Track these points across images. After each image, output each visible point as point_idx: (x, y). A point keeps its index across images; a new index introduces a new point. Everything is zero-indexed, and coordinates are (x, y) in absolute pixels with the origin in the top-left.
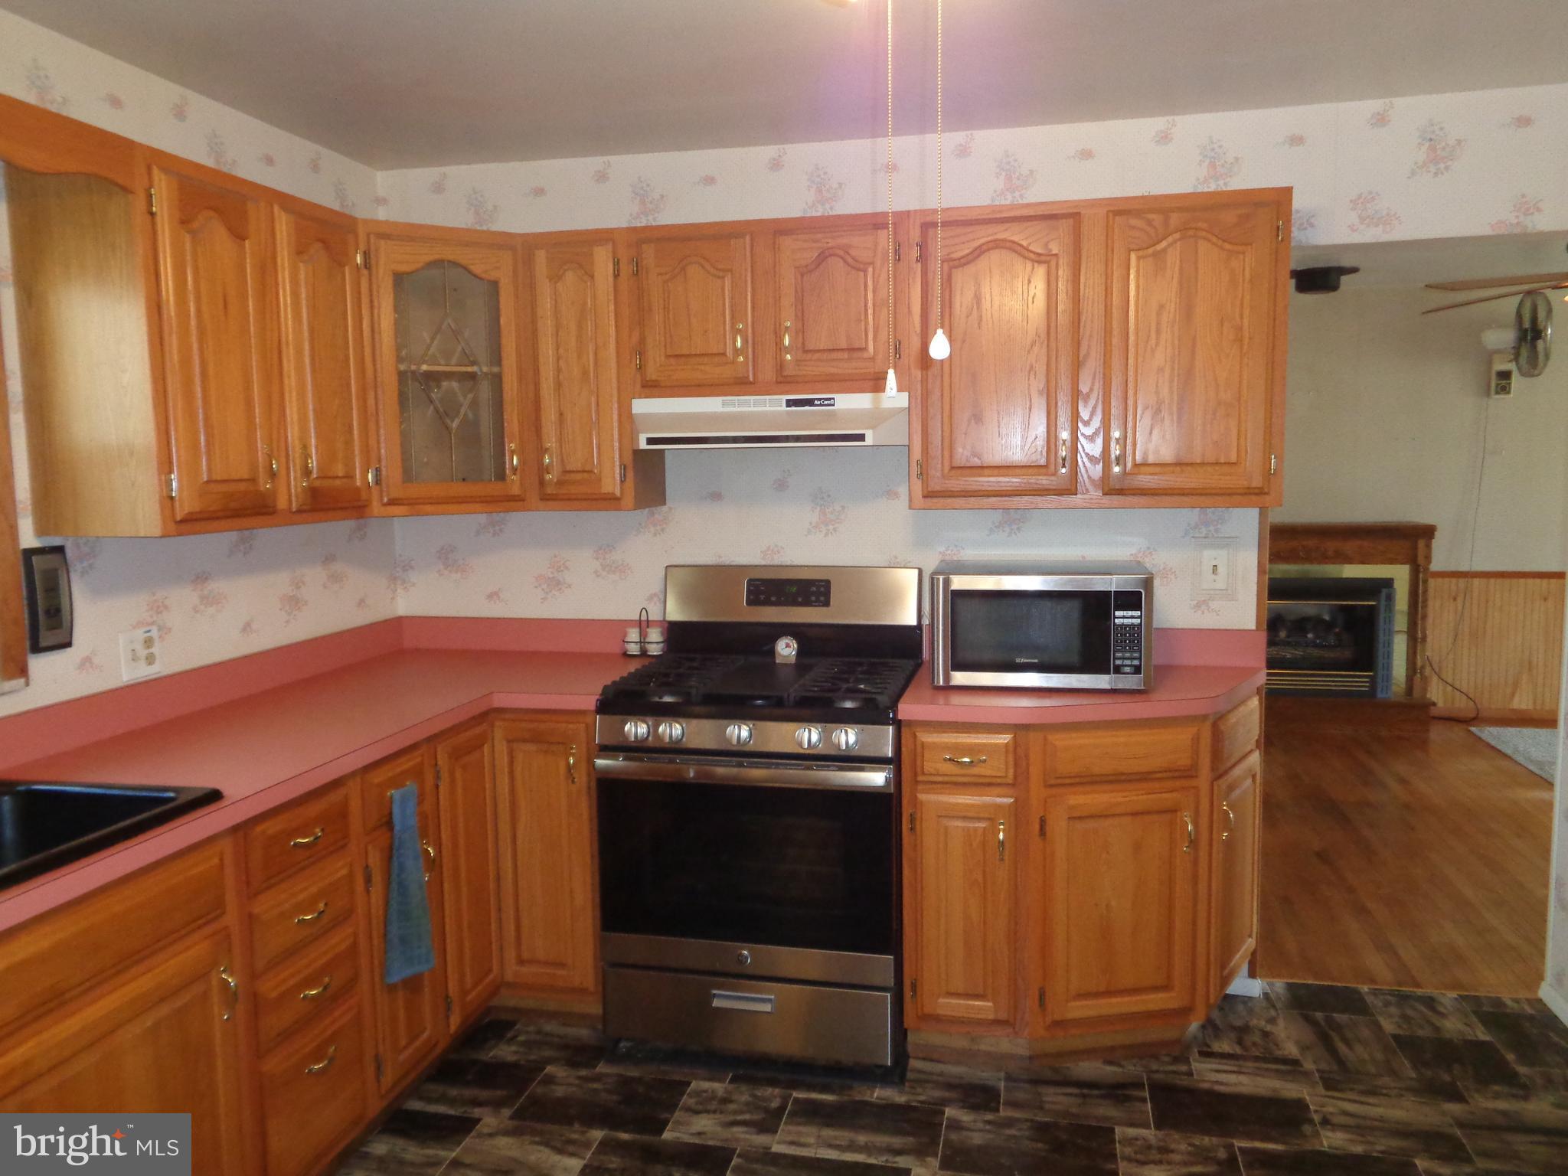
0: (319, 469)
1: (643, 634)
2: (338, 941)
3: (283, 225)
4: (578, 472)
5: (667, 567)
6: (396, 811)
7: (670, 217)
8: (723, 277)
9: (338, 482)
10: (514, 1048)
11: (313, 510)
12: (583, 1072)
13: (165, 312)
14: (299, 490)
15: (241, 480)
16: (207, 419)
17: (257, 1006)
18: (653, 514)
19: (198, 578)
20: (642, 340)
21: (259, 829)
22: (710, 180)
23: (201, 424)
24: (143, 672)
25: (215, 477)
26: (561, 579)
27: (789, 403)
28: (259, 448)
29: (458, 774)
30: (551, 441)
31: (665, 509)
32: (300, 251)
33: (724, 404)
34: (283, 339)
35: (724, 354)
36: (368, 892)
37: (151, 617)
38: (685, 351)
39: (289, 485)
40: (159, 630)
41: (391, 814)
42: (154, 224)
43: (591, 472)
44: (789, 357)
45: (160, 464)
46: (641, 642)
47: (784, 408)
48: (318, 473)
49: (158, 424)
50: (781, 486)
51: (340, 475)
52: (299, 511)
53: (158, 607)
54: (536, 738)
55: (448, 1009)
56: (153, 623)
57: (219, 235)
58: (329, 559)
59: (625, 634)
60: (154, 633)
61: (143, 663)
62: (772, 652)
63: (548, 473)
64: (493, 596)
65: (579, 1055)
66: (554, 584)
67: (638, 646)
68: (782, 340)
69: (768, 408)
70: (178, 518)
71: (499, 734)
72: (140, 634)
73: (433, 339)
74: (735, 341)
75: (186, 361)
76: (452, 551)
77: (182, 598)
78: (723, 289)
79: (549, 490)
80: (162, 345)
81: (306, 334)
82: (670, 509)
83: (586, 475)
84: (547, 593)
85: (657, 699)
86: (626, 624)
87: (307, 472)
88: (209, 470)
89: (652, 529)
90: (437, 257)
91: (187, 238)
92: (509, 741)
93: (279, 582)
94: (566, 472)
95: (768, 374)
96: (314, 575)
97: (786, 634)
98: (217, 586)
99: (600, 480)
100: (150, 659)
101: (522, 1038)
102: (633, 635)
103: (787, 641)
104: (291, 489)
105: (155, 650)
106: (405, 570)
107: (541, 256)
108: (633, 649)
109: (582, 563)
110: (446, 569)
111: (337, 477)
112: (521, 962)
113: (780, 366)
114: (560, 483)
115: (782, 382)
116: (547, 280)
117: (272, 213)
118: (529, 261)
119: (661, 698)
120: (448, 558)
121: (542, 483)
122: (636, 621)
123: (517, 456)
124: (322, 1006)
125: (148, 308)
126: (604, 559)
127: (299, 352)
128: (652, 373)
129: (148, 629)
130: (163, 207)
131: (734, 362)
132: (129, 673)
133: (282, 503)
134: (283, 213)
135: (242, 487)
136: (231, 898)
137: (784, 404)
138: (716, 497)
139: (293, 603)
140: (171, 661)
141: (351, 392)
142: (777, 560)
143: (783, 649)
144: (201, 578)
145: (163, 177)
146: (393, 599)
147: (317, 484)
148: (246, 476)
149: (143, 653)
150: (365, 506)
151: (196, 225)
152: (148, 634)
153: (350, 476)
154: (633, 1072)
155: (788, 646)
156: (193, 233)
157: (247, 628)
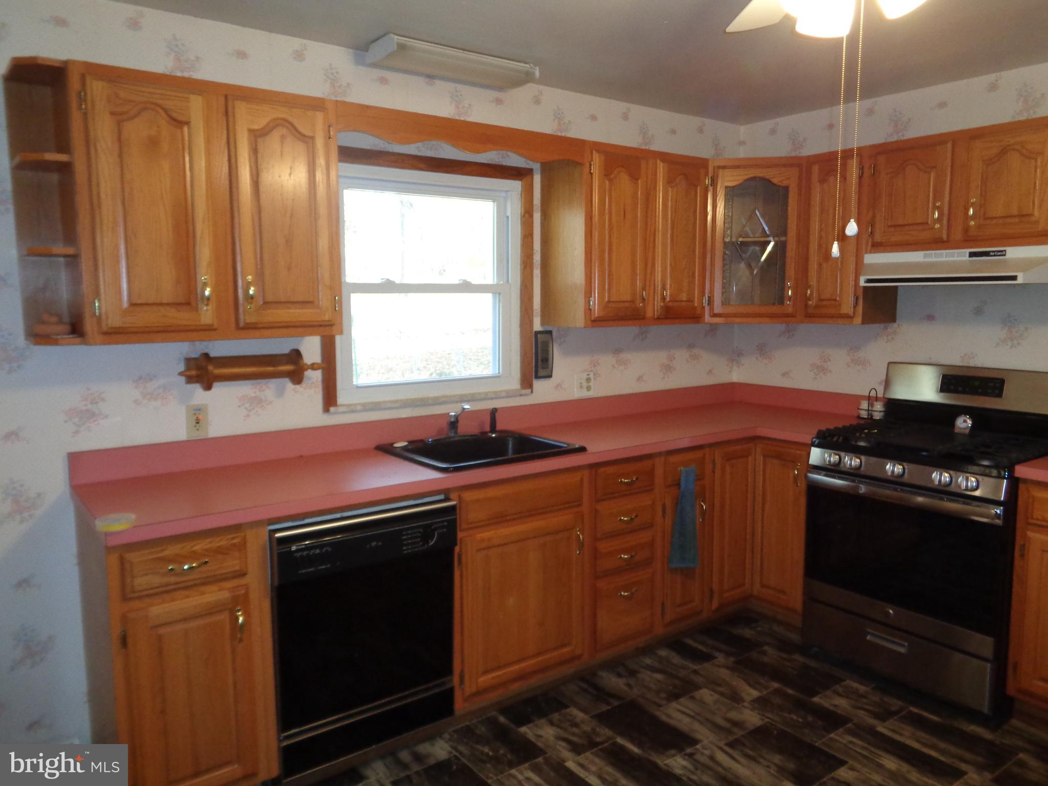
0: (671, 296)
1: (871, 405)
2: (644, 537)
3: (661, 168)
4: (828, 300)
5: (889, 363)
6: (682, 478)
7: (912, 133)
8: (930, 173)
9: (684, 304)
10: (752, 632)
11: (667, 318)
12: (784, 655)
13: (593, 220)
14: (659, 307)
15: (627, 302)
16: (610, 272)
17: (596, 555)
18: (886, 328)
19: (616, 350)
20: (874, 217)
21: (602, 469)
22: (942, 105)
23: (607, 277)
24: (585, 394)
25: (612, 300)
26: (826, 367)
27: (972, 255)
28: (638, 286)
29: (728, 469)
30: (813, 281)
31: (895, 325)
32: (670, 181)
33: (925, 256)
34: (657, 229)
35: (927, 223)
36: (664, 517)
37: (591, 367)
38: (901, 222)
39: (654, 305)
40: (594, 375)
41: (679, 480)
42: (592, 178)
43: (835, 300)
44: (972, 223)
45: (586, 293)
46: (868, 410)
47: (967, 258)
48: (670, 298)
49: (586, 274)
50: (978, 312)
51: (684, 299)
52: (658, 318)
53: (594, 364)
54: (779, 456)
55: (711, 597)
56: (591, 371)
57: (624, 179)
58: (691, 346)
59: (859, 404)
60: (592, 376)
61: (585, 390)
62: (952, 424)
63: (810, 300)
64: (785, 374)
65: (784, 646)
66: (821, 369)
67: (867, 412)
68: (968, 210)
69: (955, 259)
70: (593, 319)
71: (759, 450)
72: (585, 376)
73: (747, 223)
74: (934, 214)
75: (601, 243)
76: (765, 346)
77: (607, 361)
78: (929, 179)
79: (810, 311)
80: (591, 235)
81: (669, 226)
82: (899, 325)
83: (833, 302)
84: (817, 375)
85: (853, 443)
86: (863, 397)
87: (664, 298)
88: (609, 297)
89: (885, 338)
90: (752, 176)
91: (607, 182)
92: (764, 456)
93: (661, 356)
94: (821, 300)
95: (958, 235)
96: (681, 355)
97: (965, 414)
98: (625, 356)
99: (840, 305)
100: (589, 388)
101: (759, 629)
102: (864, 405)
103: (965, 418)
104: (654, 307)
105: (591, 384)
106: (739, 356)
107: (816, 169)
108: (864, 414)
109: (839, 357)
110: (760, 357)
111: (682, 301)
112: (763, 586)
113: (966, 229)
114: (817, 306)
115: (967, 240)
116: (819, 184)
117: (656, 164)
118: (809, 173)
119: (856, 442)
120: (762, 350)
121: (806, 306)
122: (866, 396)
123: (791, 291)
124: (631, 566)
125: (586, 219)
126: (853, 356)
127: (664, 235)
128: (878, 238)
129: (588, 373)
130: (596, 170)
131: (933, 228)
132: (577, 393)
133: (649, 314)
134: (661, 163)
135: (627, 305)
136: (586, 499)
137: (968, 255)
138: (930, 318)
139: (668, 368)
140: (599, 390)
141: (696, 255)
142: (972, 363)
143: (961, 424)
144: (617, 351)
145: (597, 155)
146: (730, 372)
147: (671, 304)
148: (629, 300)
149: (585, 384)
150: (700, 317)
151: (612, 176)
152: (588, 376)
153: (690, 300)
154: (813, 663)
155: (965, 421)
156: (611, 180)
157: (640, 379)
